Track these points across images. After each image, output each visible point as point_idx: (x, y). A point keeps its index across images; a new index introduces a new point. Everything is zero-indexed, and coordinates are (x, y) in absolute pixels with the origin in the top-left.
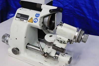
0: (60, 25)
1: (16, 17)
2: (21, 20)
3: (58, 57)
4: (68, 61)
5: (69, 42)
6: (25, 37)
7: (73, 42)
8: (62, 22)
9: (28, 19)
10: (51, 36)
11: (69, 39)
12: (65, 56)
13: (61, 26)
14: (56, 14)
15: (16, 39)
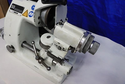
0: (60, 24)
1: (11, 9)
2: (15, 13)
3: (56, 64)
4: (68, 73)
5: (70, 49)
6: (19, 35)
7: (76, 51)
8: (67, 19)
9: (22, 12)
10: (48, 37)
11: (70, 46)
12: (64, 65)
13: (62, 26)
14: (56, 7)
15: (10, 35)
